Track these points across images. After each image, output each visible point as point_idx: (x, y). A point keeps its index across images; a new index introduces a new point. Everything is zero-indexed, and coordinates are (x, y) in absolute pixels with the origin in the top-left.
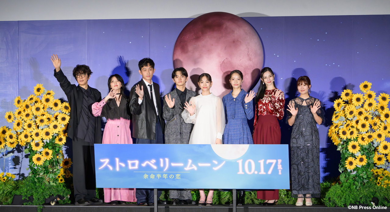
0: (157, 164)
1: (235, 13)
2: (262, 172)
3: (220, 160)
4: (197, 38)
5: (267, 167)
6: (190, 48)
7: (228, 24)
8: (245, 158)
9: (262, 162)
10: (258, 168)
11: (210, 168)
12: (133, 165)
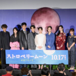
0: (26, 56)
1: (51, 8)
2: (60, 59)
3: (46, 55)
4: (39, 16)
5: (61, 57)
6: (36, 19)
7: (49, 11)
8: (54, 54)
9: (59, 56)
10: (58, 58)
11: (43, 58)
12: (18, 56)
